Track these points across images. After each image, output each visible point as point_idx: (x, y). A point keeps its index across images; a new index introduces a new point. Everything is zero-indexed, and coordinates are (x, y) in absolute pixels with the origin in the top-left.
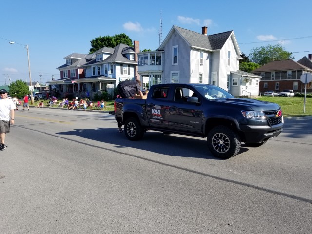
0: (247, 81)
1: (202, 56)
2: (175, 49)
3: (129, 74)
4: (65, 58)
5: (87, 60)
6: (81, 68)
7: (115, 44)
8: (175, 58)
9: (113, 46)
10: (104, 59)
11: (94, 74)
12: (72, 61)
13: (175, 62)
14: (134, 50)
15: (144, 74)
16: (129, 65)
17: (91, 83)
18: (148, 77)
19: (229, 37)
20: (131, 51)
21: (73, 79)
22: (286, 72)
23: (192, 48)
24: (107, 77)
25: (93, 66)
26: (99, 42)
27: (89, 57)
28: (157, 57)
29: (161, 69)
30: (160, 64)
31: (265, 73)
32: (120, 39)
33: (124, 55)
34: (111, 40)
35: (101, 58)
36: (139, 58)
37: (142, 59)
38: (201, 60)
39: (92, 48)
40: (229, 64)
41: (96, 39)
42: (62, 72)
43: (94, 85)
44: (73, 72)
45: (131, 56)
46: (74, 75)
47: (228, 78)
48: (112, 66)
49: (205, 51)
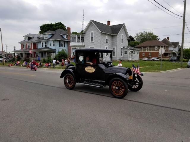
6: (34, 43)
8: (92, 38)
16: (64, 42)
22: (155, 47)
25: (42, 41)
27: (39, 36)
29: (84, 45)
34: (53, 26)
35: (47, 37)
38: (107, 40)
40: (122, 43)
42: (22, 45)
43: (43, 53)
44: (29, 45)
47: (122, 50)
48: (54, 42)
49: (109, 35)
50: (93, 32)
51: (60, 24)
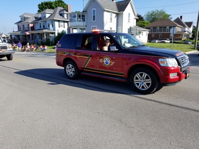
0: (140, 33)
1: (111, 15)
2: (94, 11)
3: (64, 27)
4: (20, 17)
5: (36, 18)
6: (31, 23)
7: (55, 7)
8: (94, 17)
9: (53, 8)
10: (47, 17)
11: (40, 27)
12: (25, 19)
13: (94, 19)
14: (67, 11)
15: (73, 28)
16: (64, 22)
17: (39, 34)
18: (76, 30)
19: (129, 4)
20: (65, 12)
21: (27, 31)
22: (166, 27)
23: (105, 10)
24: (49, 29)
25: (40, 22)
26: (44, 5)
27: (37, 16)
28: (82, 16)
29: (85, 24)
30: (84, 21)
31: (153, 28)
32: (58, 4)
33: (61, 15)
34: (52, 4)
35: (45, 17)
36: (70, 16)
37: (72, 17)
38: (111, 19)
39: (39, 9)
40: (129, 22)
41: (42, 3)
42: (18, 26)
43: (41, 35)
44: (26, 26)
45: (65, 16)
46: (27, 29)
47: (129, 31)
48: (52, 22)
49: (114, 13)
50: (95, 9)
51: (61, 1)
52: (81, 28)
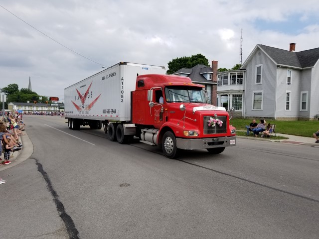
1: (290, 74)
7: (192, 65)
15: (222, 94)
16: (206, 85)
28: (238, 76)
29: (242, 88)
32: (196, 59)
33: (202, 75)
34: (188, 61)
36: (218, 77)
37: (222, 79)
38: (289, 79)
49: (294, 69)
50: (261, 65)
51: (200, 56)
52: (234, 94)
